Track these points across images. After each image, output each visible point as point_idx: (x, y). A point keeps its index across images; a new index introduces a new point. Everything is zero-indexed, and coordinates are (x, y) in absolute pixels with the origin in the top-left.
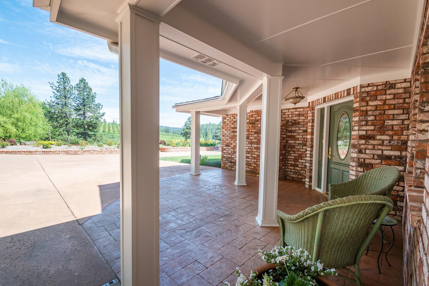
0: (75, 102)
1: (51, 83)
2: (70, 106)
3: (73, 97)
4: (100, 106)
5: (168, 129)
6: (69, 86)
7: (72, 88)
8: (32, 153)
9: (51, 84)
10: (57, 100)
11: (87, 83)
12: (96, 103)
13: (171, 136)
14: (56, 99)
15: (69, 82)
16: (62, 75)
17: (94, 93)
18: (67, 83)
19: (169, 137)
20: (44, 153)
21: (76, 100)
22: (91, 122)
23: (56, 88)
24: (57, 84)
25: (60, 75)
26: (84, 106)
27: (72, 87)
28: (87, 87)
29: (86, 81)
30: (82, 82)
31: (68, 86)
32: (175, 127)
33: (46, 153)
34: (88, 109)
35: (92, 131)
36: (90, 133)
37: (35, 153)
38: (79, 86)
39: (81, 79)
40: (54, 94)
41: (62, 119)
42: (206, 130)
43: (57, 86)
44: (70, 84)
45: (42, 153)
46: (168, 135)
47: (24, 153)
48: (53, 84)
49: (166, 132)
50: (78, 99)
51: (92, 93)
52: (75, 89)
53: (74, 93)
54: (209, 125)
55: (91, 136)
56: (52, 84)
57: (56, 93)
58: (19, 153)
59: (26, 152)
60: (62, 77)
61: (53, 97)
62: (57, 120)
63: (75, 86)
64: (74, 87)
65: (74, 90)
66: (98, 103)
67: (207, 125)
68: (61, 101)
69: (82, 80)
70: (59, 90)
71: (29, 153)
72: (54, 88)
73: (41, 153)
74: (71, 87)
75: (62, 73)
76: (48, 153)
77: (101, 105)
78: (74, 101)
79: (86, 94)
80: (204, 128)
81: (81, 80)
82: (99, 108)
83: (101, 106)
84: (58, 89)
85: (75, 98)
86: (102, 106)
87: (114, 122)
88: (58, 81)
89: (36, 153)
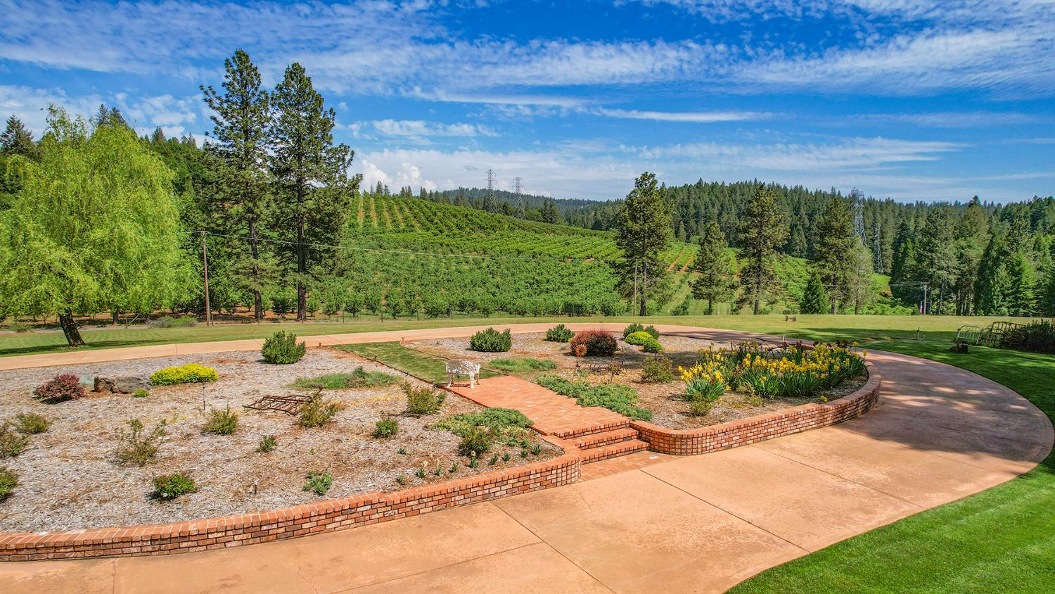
0: (272, 145)
1: (206, 88)
2: (259, 161)
3: (267, 130)
4: (347, 153)
5: (551, 206)
6: (258, 93)
7: (264, 100)
8: (107, 552)
9: (206, 93)
10: (224, 143)
11: (309, 79)
12: (336, 144)
13: (564, 237)
14: (220, 138)
15: (256, 82)
16: (237, 59)
17: (328, 110)
18: (250, 86)
19: (558, 238)
20: (157, 547)
21: (277, 138)
22: (318, 211)
23: (222, 104)
24: (222, 92)
25: (231, 61)
26: (299, 156)
27: (267, 98)
28: (309, 94)
29: (307, 74)
30: (293, 79)
31: (253, 94)
32: (574, 199)
33: (169, 546)
34: (312, 166)
35: (322, 242)
36: (316, 245)
37: (119, 551)
38: (286, 91)
39: (291, 67)
40: (213, 122)
41: (237, 202)
42: (687, 207)
43: (224, 98)
44: (260, 89)
45: (150, 549)
46: (554, 232)
47: (73, 555)
48: (214, 93)
49: (545, 221)
50: (281, 136)
51: (322, 113)
52: (273, 105)
53: (271, 118)
54: (697, 190)
55: (321, 257)
56: (210, 92)
57: (220, 119)
58: (51, 556)
59: (83, 548)
60: (235, 68)
61: (211, 133)
62: (224, 207)
63: (273, 94)
64: (270, 96)
65: (270, 107)
66: (342, 145)
67: (687, 188)
68: (234, 146)
69: (295, 73)
70: (229, 111)
71: (91, 553)
72: (216, 103)
73: (145, 549)
74: (263, 97)
75: (237, 53)
76: (176, 545)
77: (351, 149)
78: (272, 142)
79: (306, 118)
80: (678, 200)
81: (291, 73)
82: (344, 160)
83: (349, 153)
84: (225, 106)
85: (273, 133)
86: (353, 153)
87: (379, 187)
88: (227, 81)
89: (126, 550)
